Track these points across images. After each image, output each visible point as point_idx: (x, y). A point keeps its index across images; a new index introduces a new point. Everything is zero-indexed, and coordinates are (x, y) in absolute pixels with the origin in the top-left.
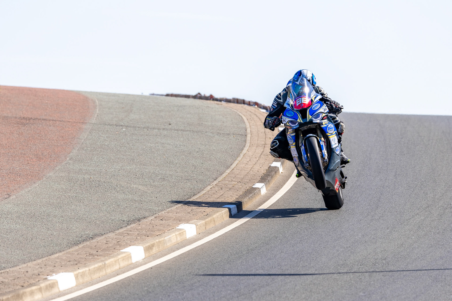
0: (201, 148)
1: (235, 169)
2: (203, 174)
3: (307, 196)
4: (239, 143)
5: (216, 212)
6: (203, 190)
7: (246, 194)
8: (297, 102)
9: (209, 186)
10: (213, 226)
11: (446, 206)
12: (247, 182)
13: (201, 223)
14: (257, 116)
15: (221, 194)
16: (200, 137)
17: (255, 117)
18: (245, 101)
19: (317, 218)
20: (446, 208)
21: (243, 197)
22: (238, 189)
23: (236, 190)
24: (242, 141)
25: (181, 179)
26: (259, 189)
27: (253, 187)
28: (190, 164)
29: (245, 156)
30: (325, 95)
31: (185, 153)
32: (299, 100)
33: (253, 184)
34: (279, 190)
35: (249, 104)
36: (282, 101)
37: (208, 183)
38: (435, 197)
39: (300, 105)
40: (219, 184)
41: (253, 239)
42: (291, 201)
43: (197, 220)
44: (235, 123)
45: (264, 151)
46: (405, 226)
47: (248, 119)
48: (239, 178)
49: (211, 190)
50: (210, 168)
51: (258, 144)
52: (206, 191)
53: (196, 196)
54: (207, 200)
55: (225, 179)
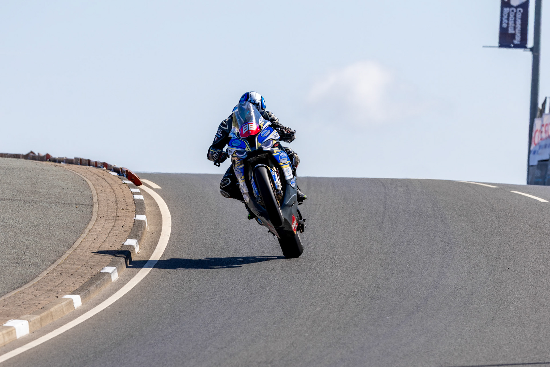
0: (35, 222)
1: (78, 249)
2: (37, 255)
3: (170, 283)
4: (83, 215)
5: (54, 304)
6: (37, 276)
7: (92, 281)
8: (244, 130)
9: (45, 271)
10: (51, 322)
11: (348, 294)
12: (94, 266)
13: (35, 318)
14: (106, 181)
15: (61, 281)
16: (34, 208)
17: (104, 181)
18: (91, 161)
19: (184, 311)
20: (349, 297)
21: (88, 285)
22: (82, 275)
23: (80, 276)
24: (87, 213)
25: (9, 263)
26: (109, 275)
27: (102, 271)
28: (21, 243)
29: (91, 232)
30: (275, 120)
31: (14, 228)
32: (246, 127)
33: (101, 268)
34: (134, 276)
35: (96, 165)
36: (227, 128)
37: (44, 267)
38: (334, 283)
39: (247, 132)
40: (58, 268)
41: (101, 338)
42: (150, 289)
43: (30, 314)
44: (78, 190)
45: (114, 225)
46: (296, 320)
47: (95, 185)
48: (84, 260)
49: (48, 276)
50: (46, 249)
51: (107, 216)
52: (42, 278)
53: (29, 283)
54: (42, 288)
55: (65, 262)
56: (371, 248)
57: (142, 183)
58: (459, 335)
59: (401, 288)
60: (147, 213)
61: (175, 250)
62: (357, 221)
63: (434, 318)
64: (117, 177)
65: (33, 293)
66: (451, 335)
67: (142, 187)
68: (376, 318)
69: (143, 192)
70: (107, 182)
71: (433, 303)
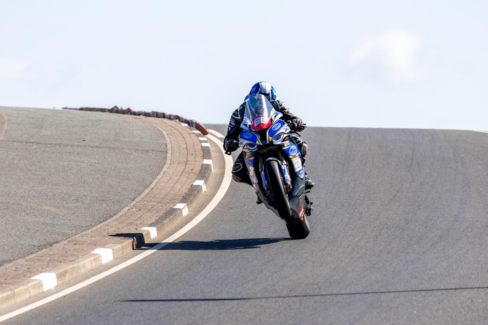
0: (118, 166)
1: (154, 188)
2: (120, 194)
3: (232, 217)
4: (158, 160)
6: (119, 211)
7: (166, 216)
9: (126, 207)
10: (131, 250)
11: (382, 226)
12: (168, 203)
13: (117, 247)
15: (140, 216)
16: (117, 154)
17: (176, 131)
18: (165, 115)
20: (383, 229)
21: (163, 219)
22: (158, 210)
23: (156, 212)
24: (162, 158)
25: (96, 200)
26: (180, 210)
27: (174, 207)
28: (106, 183)
29: (165, 174)
31: (101, 171)
33: (174, 205)
34: (202, 211)
35: (170, 117)
36: (239, 118)
37: (125, 204)
38: (370, 217)
40: (138, 204)
41: (174, 264)
42: (215, 222)
43: (113, 244)
44: (154, 138)
45: (185, 168)
46: (338, 249)
47: (169, 134)
48: (159, 198)
49: (129, 211)
50: (128, 188)
51: (179, 160)
52: (123, 213)
53: (113, 218)
54: (124, 222)
55: (143, 199)
56: (401, 187)
57: (208, 133)
58: (476, 261)
59: (427, 221)
60: (213, 158)
61: (237, 190)
62: (389, 165)
63: (455, 247)
64: (188, 128)
65: (116, 226)
66: (469, 261)
67: (209, 136)
68: (405, 247)
69: (209, 140)
70: (179, 132)
71: (454, 234)
